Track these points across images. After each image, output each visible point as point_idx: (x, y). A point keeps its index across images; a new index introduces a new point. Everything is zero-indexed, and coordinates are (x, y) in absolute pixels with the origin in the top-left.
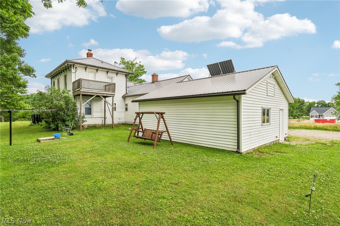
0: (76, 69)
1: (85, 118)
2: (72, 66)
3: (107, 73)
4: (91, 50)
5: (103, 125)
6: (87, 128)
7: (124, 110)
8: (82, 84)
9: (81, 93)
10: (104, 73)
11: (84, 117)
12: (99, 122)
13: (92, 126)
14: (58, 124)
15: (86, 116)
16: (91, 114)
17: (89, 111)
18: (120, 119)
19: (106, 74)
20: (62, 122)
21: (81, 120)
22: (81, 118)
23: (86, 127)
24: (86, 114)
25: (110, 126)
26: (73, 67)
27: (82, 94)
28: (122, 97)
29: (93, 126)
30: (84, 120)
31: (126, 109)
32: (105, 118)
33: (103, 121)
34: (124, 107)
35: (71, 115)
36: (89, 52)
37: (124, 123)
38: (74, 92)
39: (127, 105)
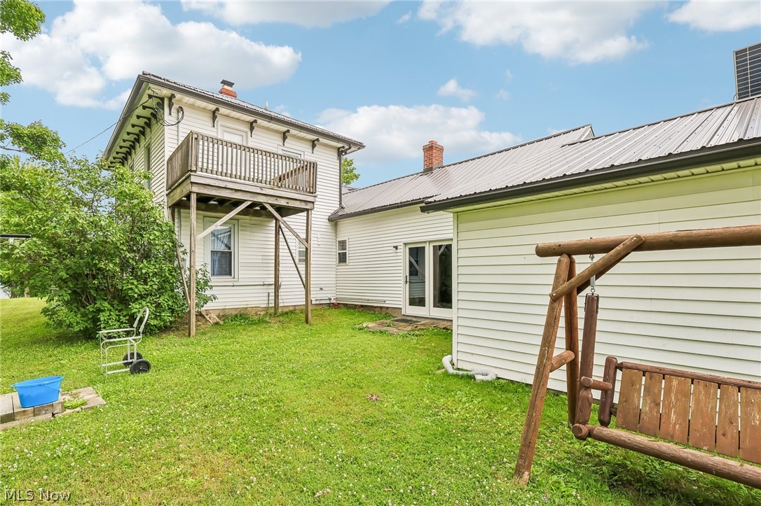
0: (180, 114)
1: (211, 287)
2: (166, 102)
3: (285, 138)
4: (231, 84)
5: (272, 311)
6: (217, 324)
7: (335, 259)
8: (197, 157)
9: (195, 189)
10: (275, 138)
11: (206, 283)
12: (257, 299)
13: (234, 313)
14: (99, 311)
15: (215, 280)
16: (231, 275)
17: (224, 263)
18: (322, 289)
19: (281, 143)
20: (116, 302)
21: (194, 295)
22: (193, 285)
23: (213, 318)
24: (213, 274)
25: (292, 312)
26: (170, 106)
27: (197, 194)
28: (330, 220)
29: (236, 316)
30: (208, 293)
31: (342, 258)
32: (277, 286)
33: (272, 298)
34: (336, 251)
35: (155, 274)
36: (226, 87)
37: (334, 302)
38: (172, 194)
39: (343, 244)
